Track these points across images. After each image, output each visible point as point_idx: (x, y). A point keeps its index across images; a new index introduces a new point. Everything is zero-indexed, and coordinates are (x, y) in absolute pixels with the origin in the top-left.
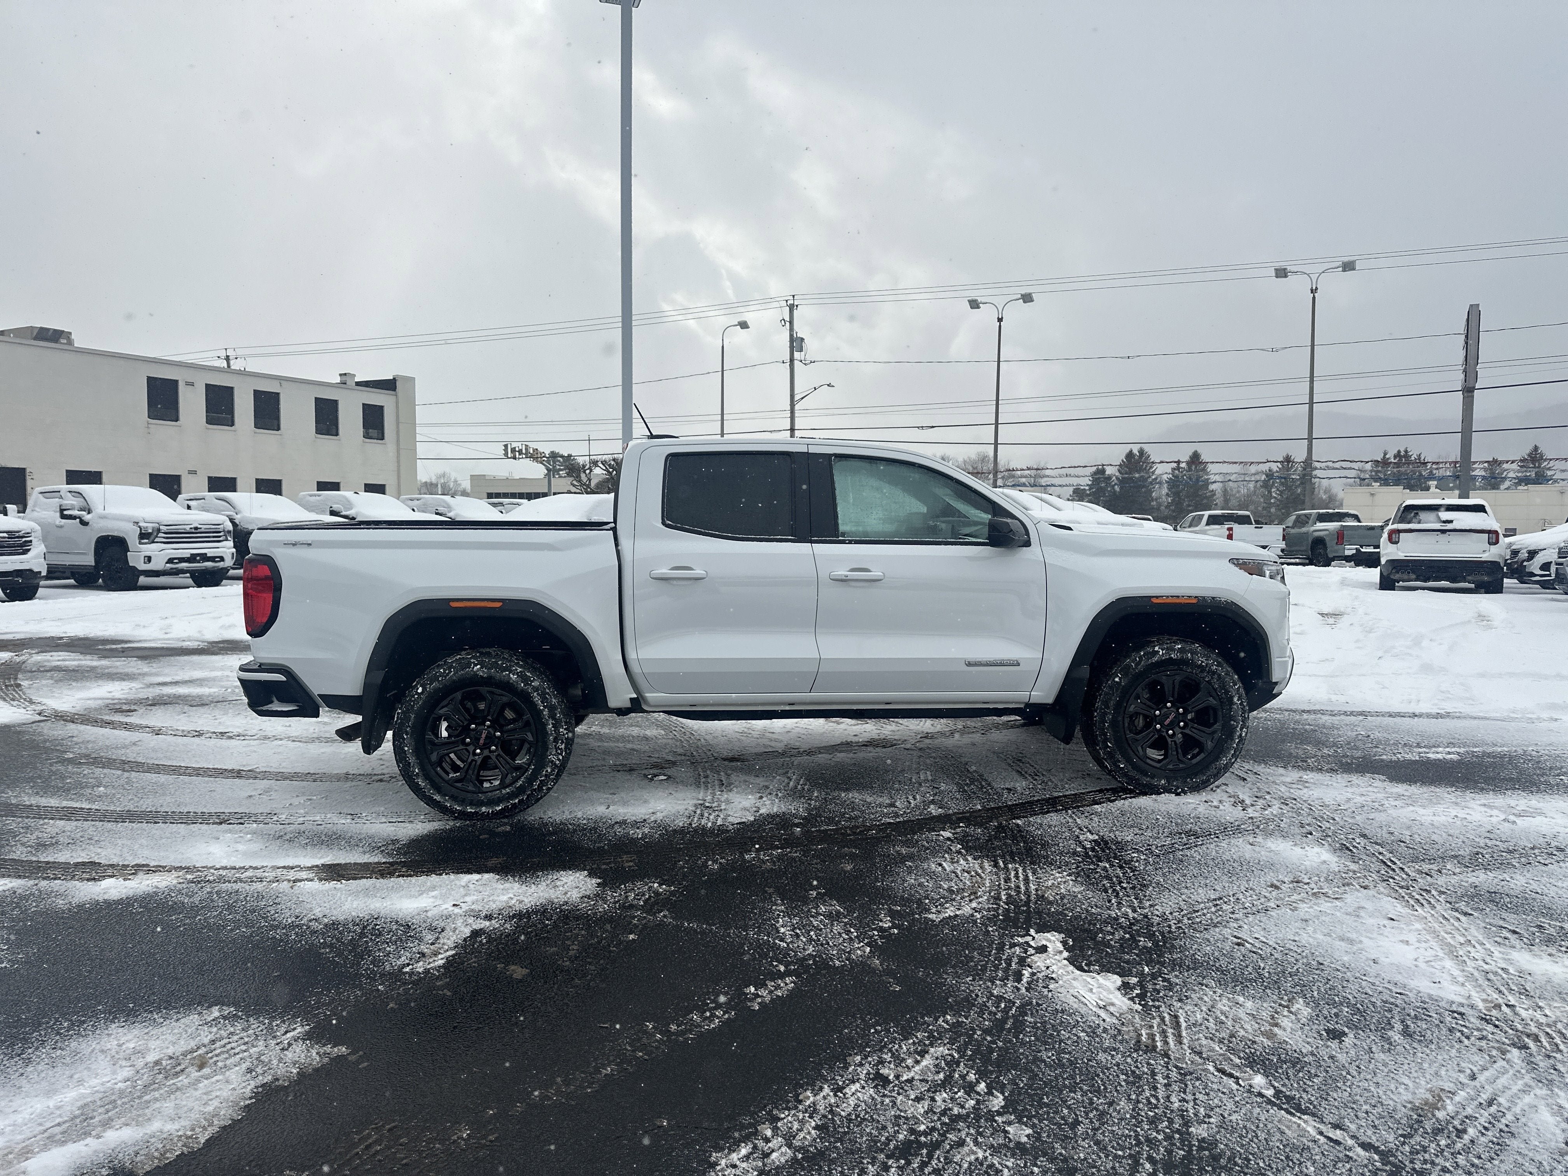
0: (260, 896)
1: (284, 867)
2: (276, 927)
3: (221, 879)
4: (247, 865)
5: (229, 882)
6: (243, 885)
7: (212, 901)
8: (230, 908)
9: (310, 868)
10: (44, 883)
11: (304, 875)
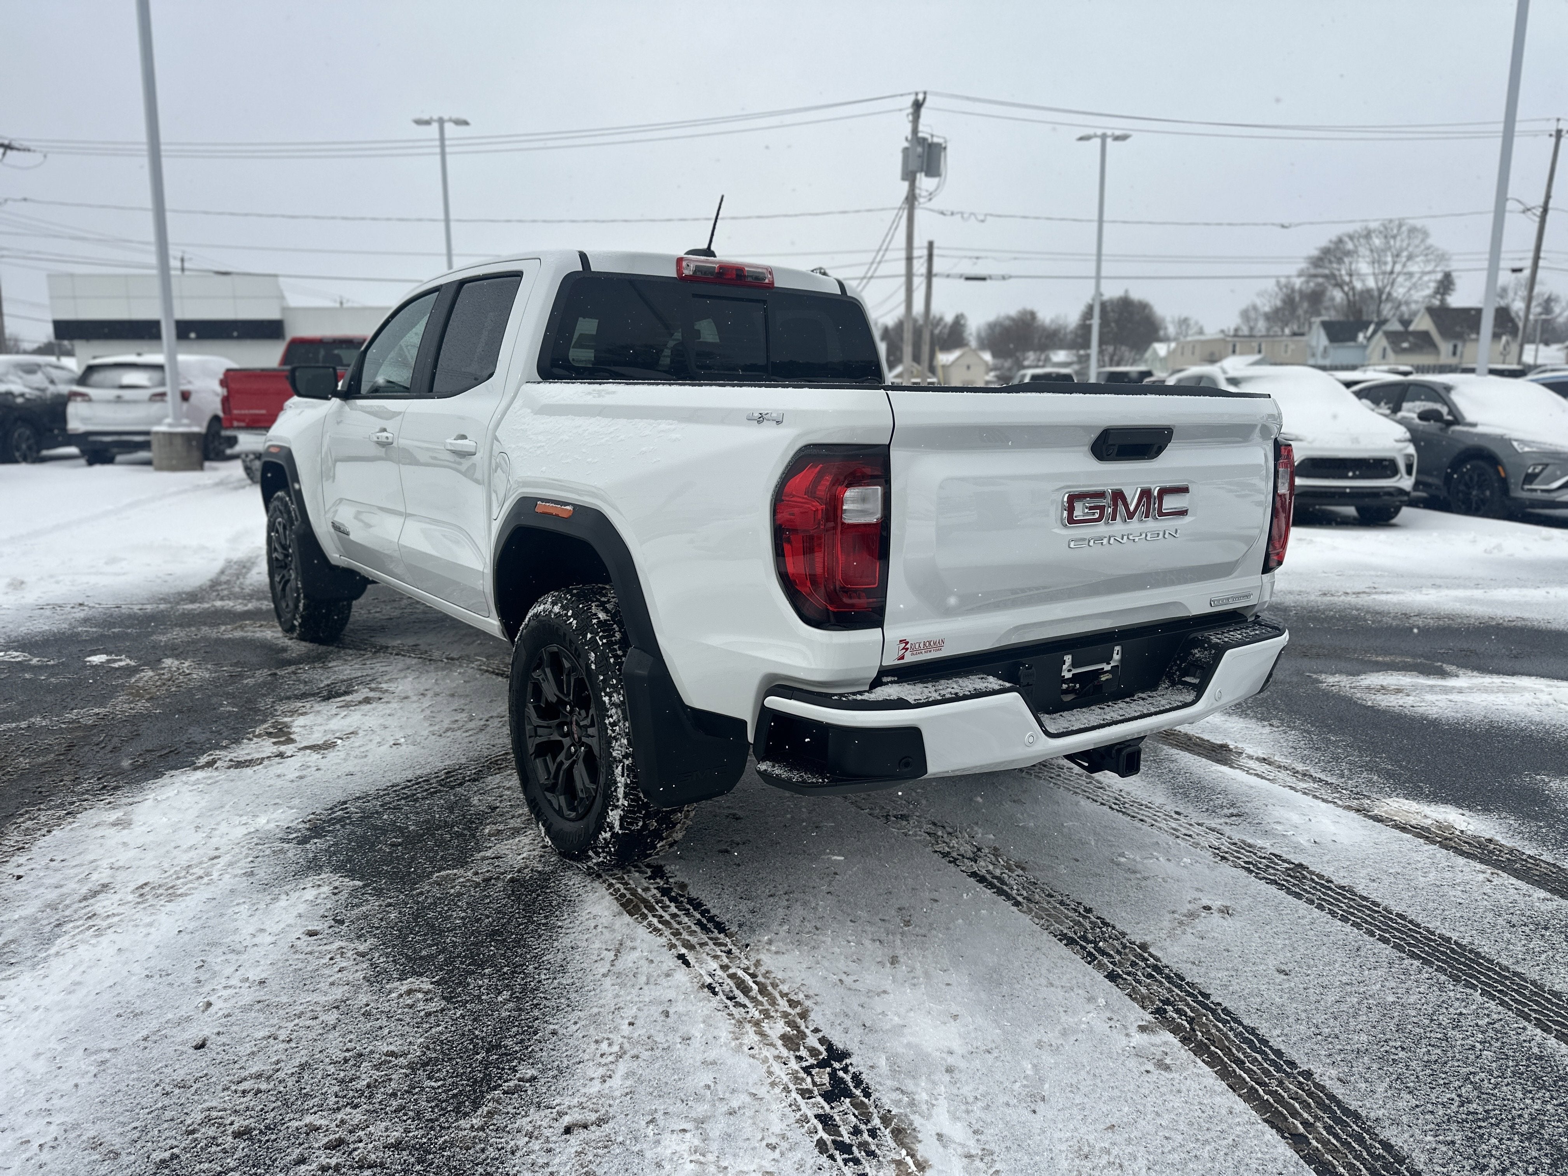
0: (1304, 759)
1: (1263, 778)
2: (1308, 732)
3: (1335, 788)
4: (1299, 794)
5: (1327, 783)
6: (1314, 775)
7: (1350, 770)
8: (1337, 759)
9: (1240, 768)
10: (1547, 857)
11: (1252, 764)
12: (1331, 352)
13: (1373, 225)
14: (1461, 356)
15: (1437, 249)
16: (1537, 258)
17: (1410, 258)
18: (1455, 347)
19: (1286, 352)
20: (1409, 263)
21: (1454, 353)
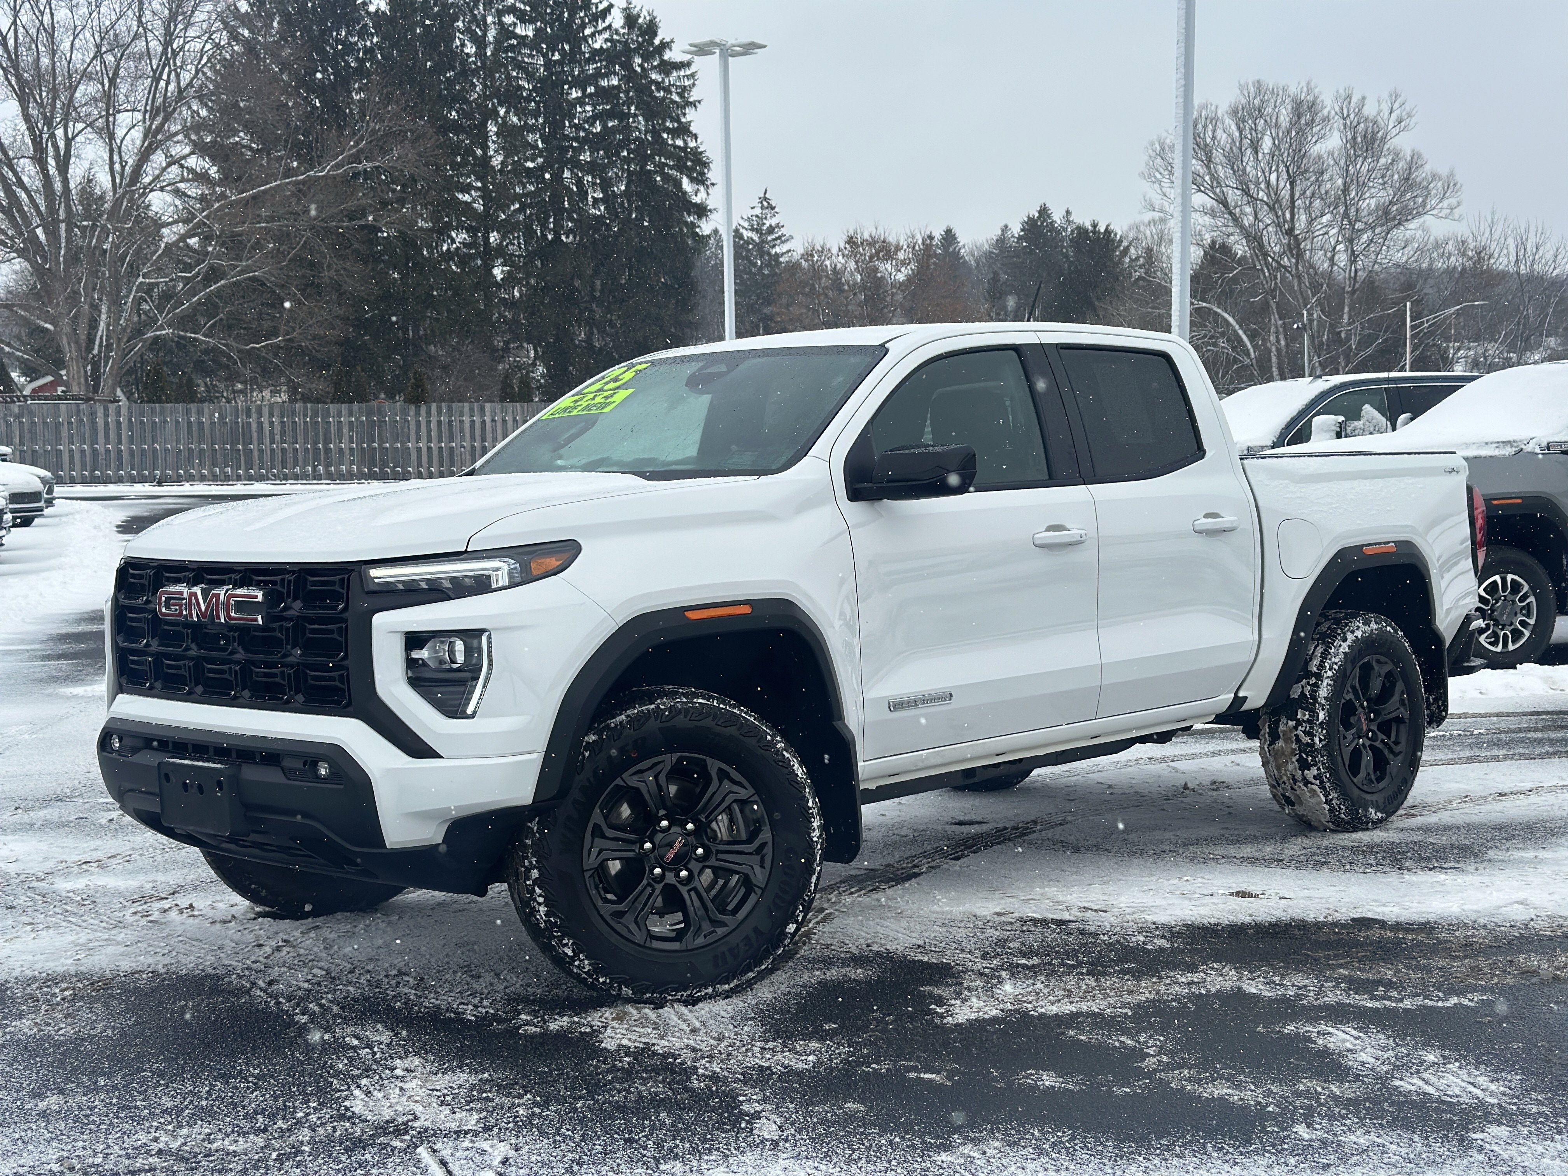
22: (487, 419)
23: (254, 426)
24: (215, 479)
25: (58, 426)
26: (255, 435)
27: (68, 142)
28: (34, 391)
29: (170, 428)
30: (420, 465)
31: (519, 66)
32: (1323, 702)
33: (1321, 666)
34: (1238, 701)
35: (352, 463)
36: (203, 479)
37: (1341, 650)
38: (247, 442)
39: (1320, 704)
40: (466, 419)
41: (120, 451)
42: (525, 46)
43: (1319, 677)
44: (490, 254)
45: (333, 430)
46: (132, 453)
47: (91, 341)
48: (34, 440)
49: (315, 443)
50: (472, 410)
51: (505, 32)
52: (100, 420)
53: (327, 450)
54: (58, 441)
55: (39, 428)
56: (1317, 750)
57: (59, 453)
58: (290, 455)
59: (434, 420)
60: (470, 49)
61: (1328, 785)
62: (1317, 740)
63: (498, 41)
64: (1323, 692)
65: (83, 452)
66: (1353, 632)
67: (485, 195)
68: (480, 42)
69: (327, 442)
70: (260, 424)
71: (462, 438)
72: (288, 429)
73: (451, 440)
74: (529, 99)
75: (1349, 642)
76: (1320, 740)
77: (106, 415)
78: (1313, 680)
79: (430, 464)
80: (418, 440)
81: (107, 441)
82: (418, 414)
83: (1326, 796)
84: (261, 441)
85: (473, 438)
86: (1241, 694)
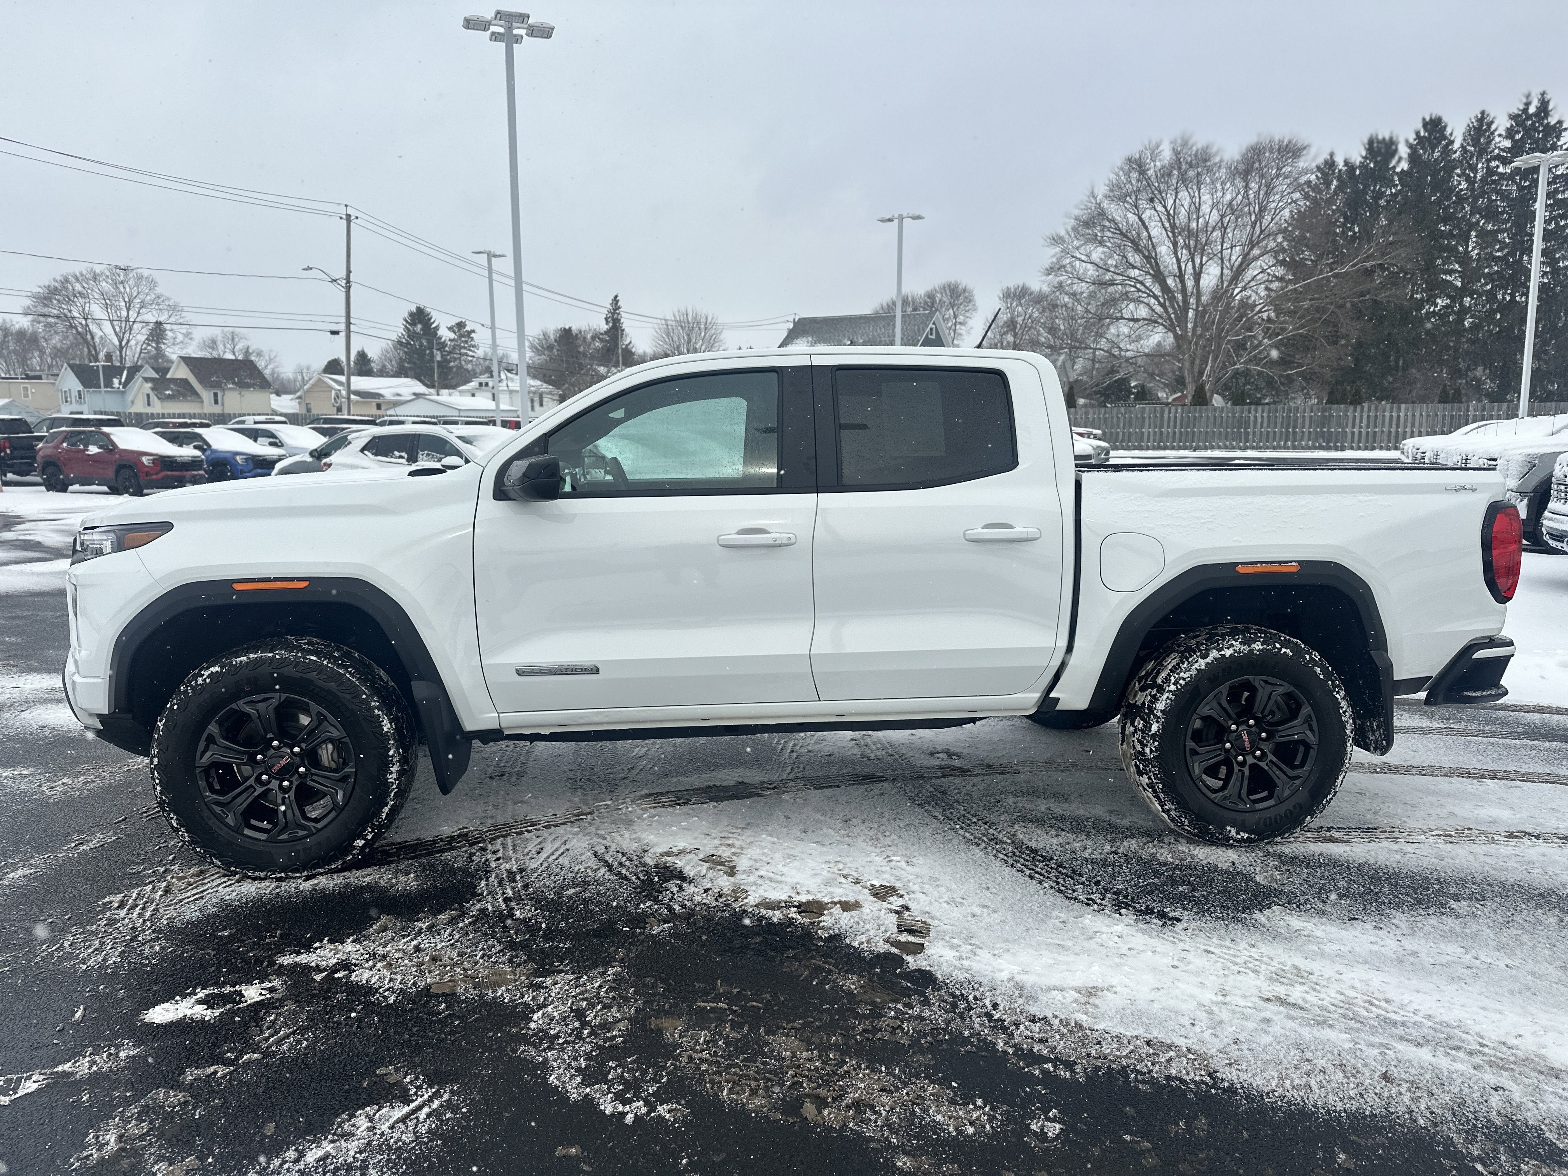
12: (87, 397)
13: (98, 269)
14: (223, 404)
15: (168, 299)
16: (348, 324)
17: (143, 305)
18: (216, 395)
19: (26, 396)
20: (143, 310)
21: (216, 402)
22: (1402, 414)
23: (1252, 418)
24: (1226, 448)
25: (1143, 418)
26: (1252, 424)
27: (1201, 265)
28: (1174, 400)
29: (1203, 420)
30: (1353, 442)
31: (1498, 192)
32: (1159, 714)
33: (1167, 680)
34: (1047, 702)
35: (1309, 440)
36: (1219, 448)
37: (1196, 666)
38: (1247, 426)
39: (1155, 716)
40: (1387, 414)
41: (1175, 433)
42: (1504, 179)
43: (1161, 690)
44: (1464, 311)
45: (1300, 421)
46: (1181, 433)
47: (1201, 373)
48: (1130, 426)
49: (1287, 429)
50: (1392, 408)
51: (1490, 172)
52: (1166, 416)
53: (1294, 433)
54: (1143, 427)
55: (1134, 420)
56: (1147, 760)
57: (1143, 433)
58: (1271, 435)
59: (1365, 415)
60: (1464, 185)
61: (1162, 795)
62: (1147, 750)
63: (1483, 179)
64: (1160, 706)
65: (1155, 433)
66: (1219, 650)
67: (1463, 275)
68: (1470, 181)
69: (1295, 427)
70: (1256, 417)
71: (1383, 425)
72: (1272, 420)
73: (1375, 426)
74: (1502, 213)
75: (1208, 660)
76: (1151, 751)
77: (1170, 412)
78: (1154, 692)
79: (1359, 442)
80: (1353, 427)
81: (1168, 427)
82: (1355, 411)
83: (1162, 806)
84: (1255, 427)
85: (1390, 426)
86: (1053, 695)
